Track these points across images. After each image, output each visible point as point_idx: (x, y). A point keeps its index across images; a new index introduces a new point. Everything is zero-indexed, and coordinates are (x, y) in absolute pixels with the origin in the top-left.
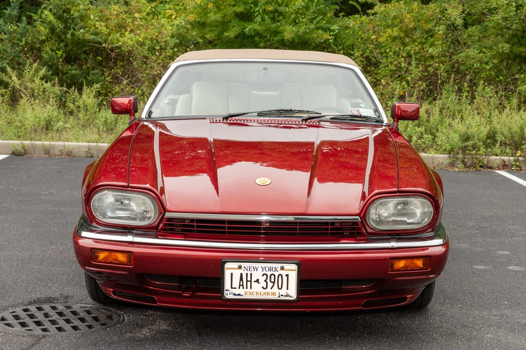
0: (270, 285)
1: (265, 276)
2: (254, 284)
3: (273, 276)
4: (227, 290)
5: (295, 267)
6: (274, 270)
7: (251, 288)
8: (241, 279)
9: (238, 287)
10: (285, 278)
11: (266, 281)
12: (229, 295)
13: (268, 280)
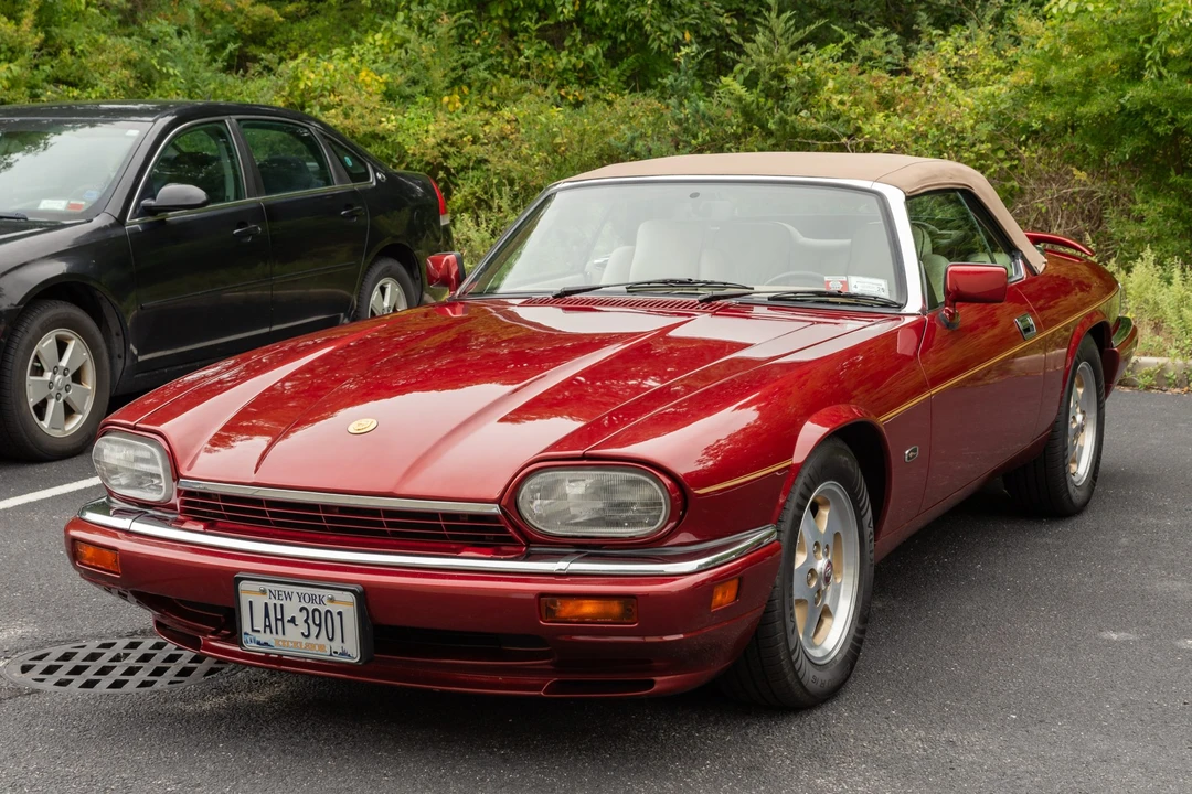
0: (314, 630)
1: (304, 612)
2: (289, 626)
3: (317, 614)
4: (246, 634)
5: (350, 597)
6: (317, 600)
7: (284, 634)
8: (267, 615)
9: (262, 629)
10: (337, 618)
11: (306, 621)
12: (250, 646)
13: (310, 621)
